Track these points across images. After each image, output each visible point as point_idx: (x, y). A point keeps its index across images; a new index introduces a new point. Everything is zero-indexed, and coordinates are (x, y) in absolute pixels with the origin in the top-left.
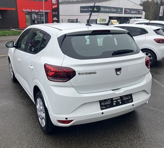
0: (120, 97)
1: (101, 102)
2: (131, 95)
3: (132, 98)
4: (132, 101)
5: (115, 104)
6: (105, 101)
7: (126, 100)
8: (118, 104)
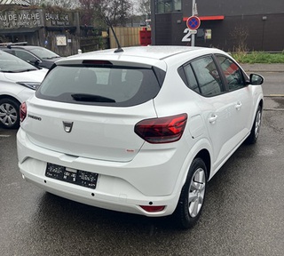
0: (78, 171)
1: (49, 165)
2: (96, 176)
3: (95, 182)
4: (94, 188)
5: (65, 177)
6: (56, 166)
7: (85, 181)
8: (69, 180)
